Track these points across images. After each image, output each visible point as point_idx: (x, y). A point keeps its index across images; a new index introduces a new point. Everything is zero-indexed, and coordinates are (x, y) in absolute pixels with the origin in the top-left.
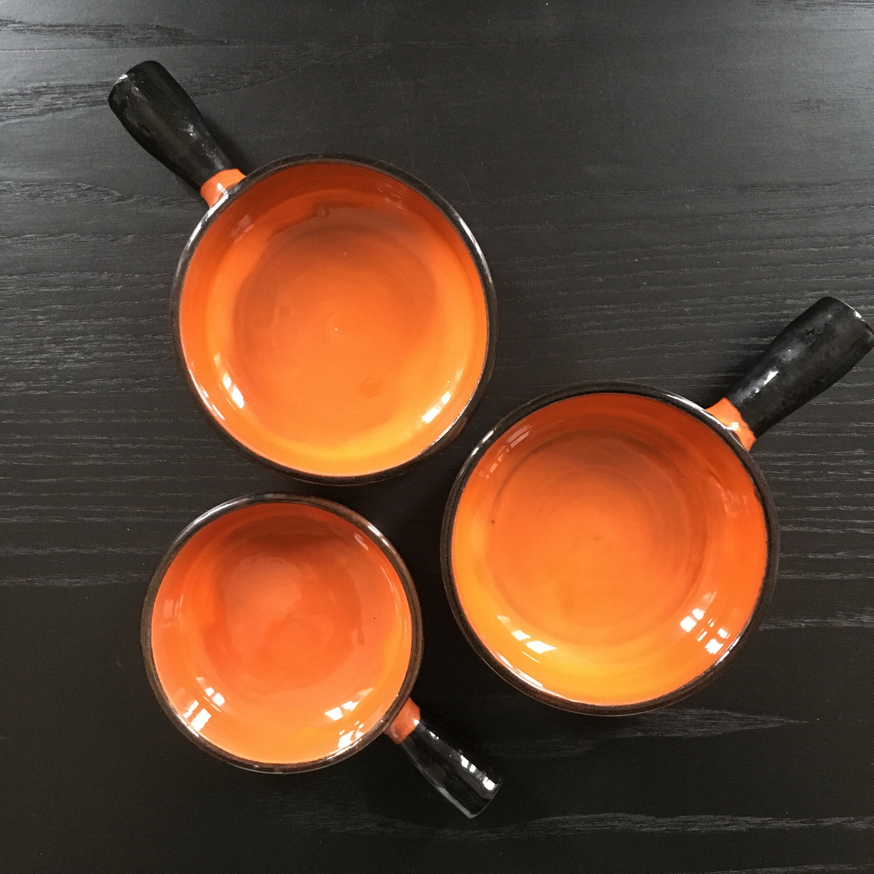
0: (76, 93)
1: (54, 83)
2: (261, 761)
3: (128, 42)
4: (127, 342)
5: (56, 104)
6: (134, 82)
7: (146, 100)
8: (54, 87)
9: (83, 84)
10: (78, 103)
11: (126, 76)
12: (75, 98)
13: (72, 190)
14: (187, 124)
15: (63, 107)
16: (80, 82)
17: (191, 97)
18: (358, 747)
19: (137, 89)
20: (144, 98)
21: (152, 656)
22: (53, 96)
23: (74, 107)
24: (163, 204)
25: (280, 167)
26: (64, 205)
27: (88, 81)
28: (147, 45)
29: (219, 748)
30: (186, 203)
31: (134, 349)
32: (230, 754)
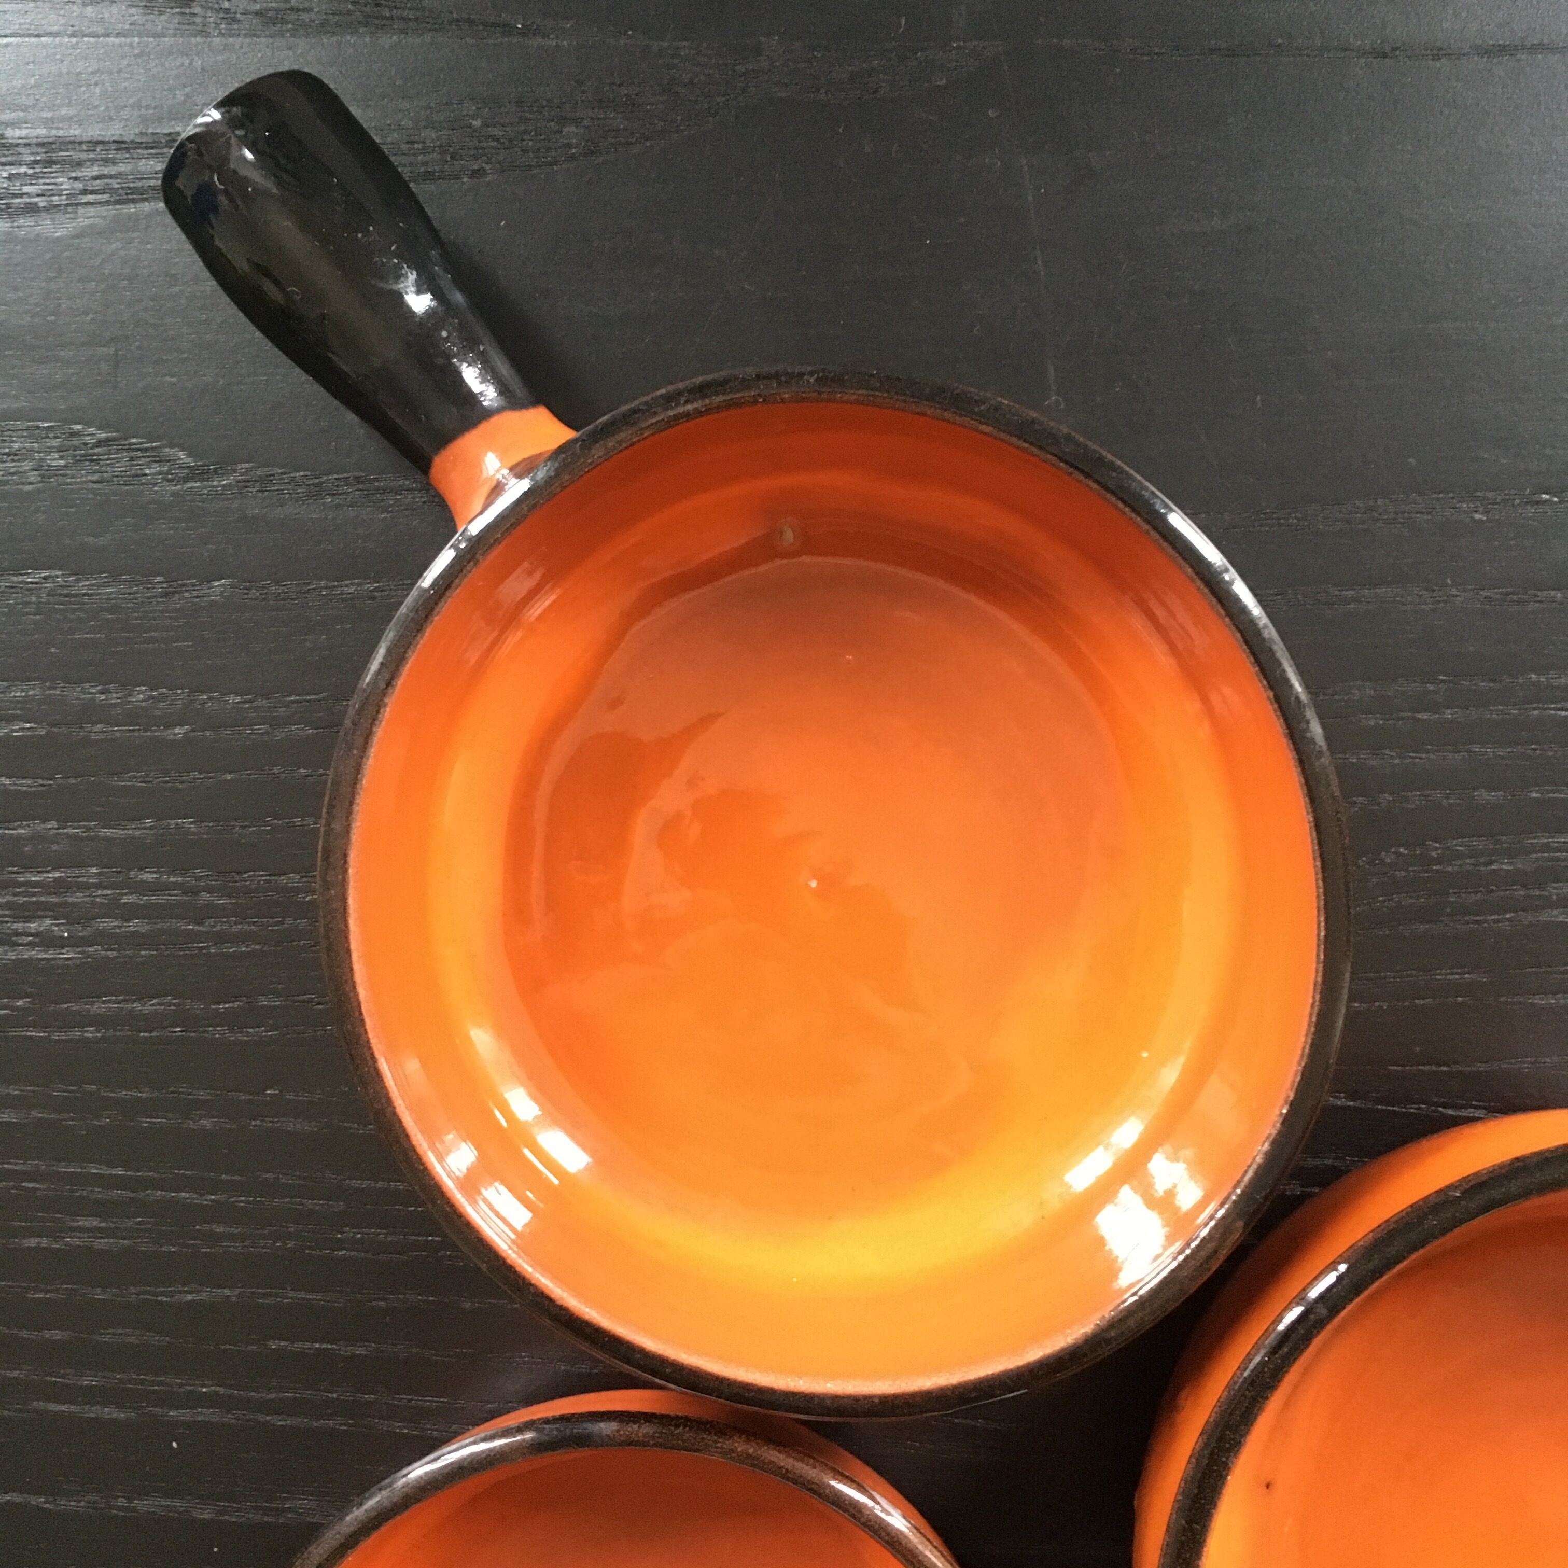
0: (80, 164)
1: (17, 133)
3: (235, 20)
4: (195, 892)
5: (21, 195)
6: (240, 133)
7: (275, 191)
8: (18, 145)
9: (100, 138)
10: (85, 192)
11: (216, 115)
12: (76, 179)
13: (55, 443)
14: (398, 267)
15: (42, 205)
16: (94, 132)
17: (412, 185)
19: (249, 155)
20: (269, 185)
22: (14, 172)
23: (72, 205)
24: (317, 492)
25: (681, 410)
26: (29, 488)
27: (114, 131)
28: (288, 31)
30: (385, 491)
31: (211, 911)
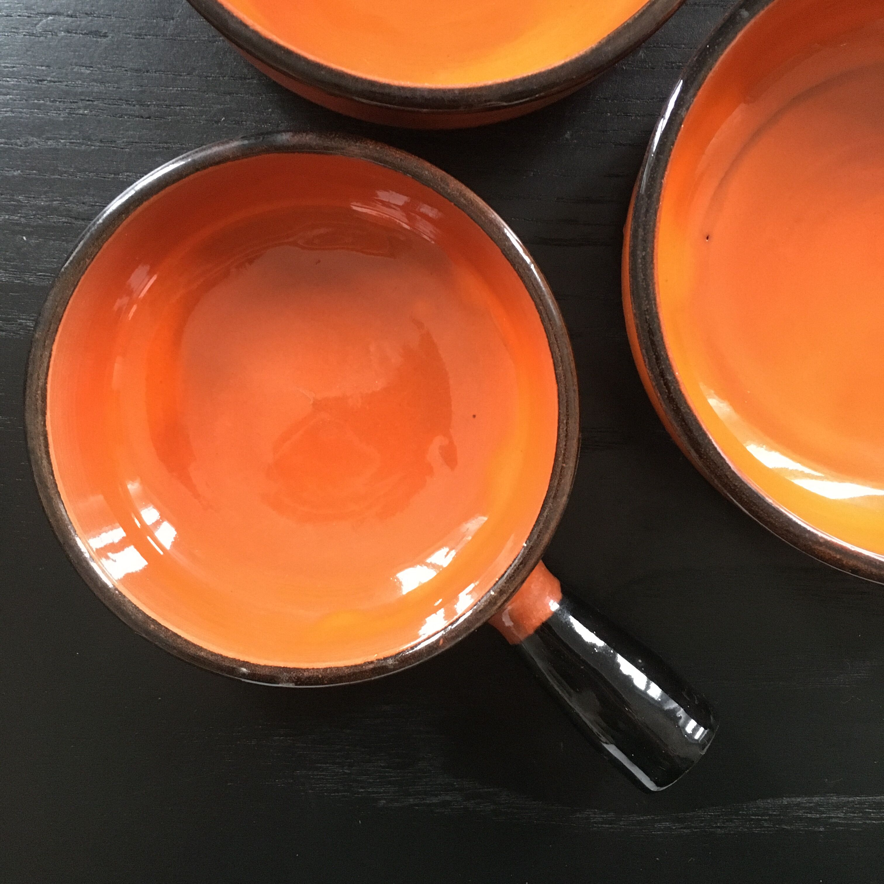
2: (253, 660)
18: (444, 642)
21: (47, 446)
29: (172, 632)
32: (195, 645)
